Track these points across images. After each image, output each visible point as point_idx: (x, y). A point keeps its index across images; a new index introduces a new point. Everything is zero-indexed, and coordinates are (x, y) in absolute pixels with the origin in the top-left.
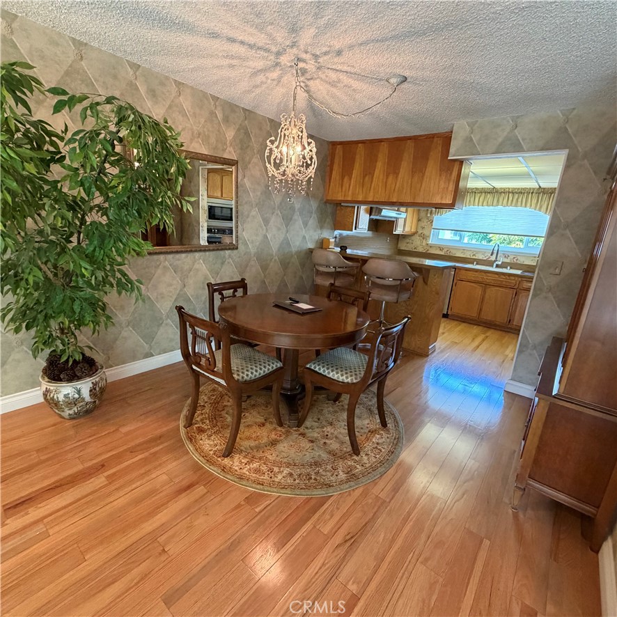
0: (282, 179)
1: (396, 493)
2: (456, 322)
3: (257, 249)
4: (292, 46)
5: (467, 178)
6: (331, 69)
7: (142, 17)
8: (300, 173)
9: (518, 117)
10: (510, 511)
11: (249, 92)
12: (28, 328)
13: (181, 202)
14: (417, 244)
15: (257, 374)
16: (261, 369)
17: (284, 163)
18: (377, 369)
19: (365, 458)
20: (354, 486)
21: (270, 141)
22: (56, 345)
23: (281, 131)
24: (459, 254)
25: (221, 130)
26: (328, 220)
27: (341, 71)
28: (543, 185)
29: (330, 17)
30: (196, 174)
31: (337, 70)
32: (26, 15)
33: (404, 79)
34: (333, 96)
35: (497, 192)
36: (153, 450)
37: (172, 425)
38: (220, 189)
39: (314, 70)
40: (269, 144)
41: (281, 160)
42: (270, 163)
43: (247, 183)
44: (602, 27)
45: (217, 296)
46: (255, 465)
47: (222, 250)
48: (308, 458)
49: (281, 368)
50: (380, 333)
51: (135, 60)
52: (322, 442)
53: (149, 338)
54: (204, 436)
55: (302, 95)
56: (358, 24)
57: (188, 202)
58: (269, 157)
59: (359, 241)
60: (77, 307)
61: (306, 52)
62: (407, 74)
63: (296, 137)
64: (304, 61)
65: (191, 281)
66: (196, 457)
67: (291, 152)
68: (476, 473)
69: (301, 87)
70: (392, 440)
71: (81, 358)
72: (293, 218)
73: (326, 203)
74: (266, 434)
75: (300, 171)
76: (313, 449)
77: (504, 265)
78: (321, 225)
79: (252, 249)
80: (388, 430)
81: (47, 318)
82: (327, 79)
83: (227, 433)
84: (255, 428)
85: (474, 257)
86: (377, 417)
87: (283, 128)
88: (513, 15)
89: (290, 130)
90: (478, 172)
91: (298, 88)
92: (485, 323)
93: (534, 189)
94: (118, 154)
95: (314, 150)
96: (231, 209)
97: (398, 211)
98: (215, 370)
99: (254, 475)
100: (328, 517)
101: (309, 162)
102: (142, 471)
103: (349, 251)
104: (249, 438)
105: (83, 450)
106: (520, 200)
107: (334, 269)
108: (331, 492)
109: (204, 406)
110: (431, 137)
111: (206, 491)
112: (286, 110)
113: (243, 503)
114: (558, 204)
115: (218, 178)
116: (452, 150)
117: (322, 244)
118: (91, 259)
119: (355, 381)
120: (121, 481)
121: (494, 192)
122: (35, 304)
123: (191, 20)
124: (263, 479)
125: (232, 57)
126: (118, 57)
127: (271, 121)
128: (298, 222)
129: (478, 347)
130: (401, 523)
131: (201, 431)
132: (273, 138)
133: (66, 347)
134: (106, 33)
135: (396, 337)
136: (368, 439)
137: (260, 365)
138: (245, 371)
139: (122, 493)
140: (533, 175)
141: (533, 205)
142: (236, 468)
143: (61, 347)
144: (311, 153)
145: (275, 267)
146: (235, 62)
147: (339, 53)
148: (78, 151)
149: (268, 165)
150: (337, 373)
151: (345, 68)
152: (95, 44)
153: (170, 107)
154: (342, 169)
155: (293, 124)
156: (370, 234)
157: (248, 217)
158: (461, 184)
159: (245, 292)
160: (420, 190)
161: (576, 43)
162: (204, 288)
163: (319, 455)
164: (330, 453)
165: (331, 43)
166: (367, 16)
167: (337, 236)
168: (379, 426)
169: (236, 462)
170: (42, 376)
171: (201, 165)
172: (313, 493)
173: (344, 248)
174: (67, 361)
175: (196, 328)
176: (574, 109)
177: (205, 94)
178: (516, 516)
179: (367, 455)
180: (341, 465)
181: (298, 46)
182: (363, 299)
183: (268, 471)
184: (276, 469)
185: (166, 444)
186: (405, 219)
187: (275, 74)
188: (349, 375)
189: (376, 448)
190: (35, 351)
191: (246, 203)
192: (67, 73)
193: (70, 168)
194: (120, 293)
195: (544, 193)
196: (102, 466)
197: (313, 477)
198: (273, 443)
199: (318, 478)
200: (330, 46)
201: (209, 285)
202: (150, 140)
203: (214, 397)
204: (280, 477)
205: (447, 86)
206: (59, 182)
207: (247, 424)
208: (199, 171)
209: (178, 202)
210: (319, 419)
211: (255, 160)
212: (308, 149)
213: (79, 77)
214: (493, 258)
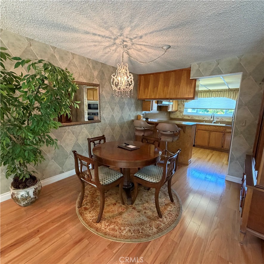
0: (119, 91)
1: (182, 238)
2: (198, 148)
3: (110, 121)
4: (121, 35)
5: (198, 86)
6: (138, 44)
7: (56, 27)
8: (127, 88)
9: (219, 60)
10: (239, 245)
11: (103, 56)
12: (4, 164)
13: (74, 104)
14: (178, 115)
15: (112, 181)
16: (113, 178)
17: (120, 84)
18: (167, 175)
19: (165, 219)
20: (161, 235)
21: (113, 75)
22: (17, 172)
23: (118, 71)
24: (197, 119)
25: (92, 72)
26: (139, 107)
27: (142, 45)
28: (230, 88)
29: (136, 22)
30: (82, 91)
31: (140, 45)
32: (6, 29)
33: (169, 47)
34: (139, 56)
35: (211, 91)
36: (63, 221)
37: (72, 207)
38: (93, 96)
39: (131, 45)
40: (112, 76)
41: (118, 83)
42: (113, 84)
43: (104, 93)
44: (255, 20)
45: (92, 144)
46: (112, 226)
47: (94, 123)
48: (137, 221)
49: (122, 177)
50: (168, 159)
51: (54, 45)
52: (144, 212)
53: (62, 164)
54: (87, 212)
55: (126, 55)
56: (149, 24)
57: (77, 103)
58: (113, 82)
59: (153, 115)
60: (26, 154)
61: (127, 38)
62: (170, 44)
63: (124, 73)
64: (126, 41)
65: (80, 137)
66: (83, 223)
67: (123, 80)
68: (219, 224)
69: (125, 52)
70: (177, 209)
71: (29, 177)
72: (125, 107)
73: (138, 100)
74: (116, 209)
75: (127, 87)
76: (139, 216)
77: (217, 122)
78: (137, 109)
79: (107, 122)
80: (174, 204)
81: (13, 159)
82: (136, 49)
83: (98, 210)
84: (112, 206)
85: (204, 119)
86: (168, 197)
87: (118, 70)
88: (216, 17)
89: (121, 70)
90: (203, 84)
91: (124, 53)
92: (211, 148)
93: (226, 89)
94: (46, 84)
95: (133, 78)
96: (98, 104)
97: (169, 101)
98: (92, 180)
99: (112, 232)
100: (149, 254)
101: (130, 83)
102: (57, 233)
103: (149, 120)
104: (109, 212)
105: (29, 223)
106: (221, 94)
107: (143, 128)
108: (150, 239)
109: (87, 196)
110: (181, 70)
111: (88, 242)
112: (119, 62)
113: (107, 248)
114: (241, 95)
115: (91, 92)
116: (191, 75)
117: (138, 118)
118: (33, 131)
119: (157, 182)
120: (47, 239)
121: (209, 91)
122: (8, 153)
123: (77, 27)
124: (116, 234)
125: (95, 42)
126: (47, 44)
127: (113, 67)
128: (127, 108)
129: (210, 159)
130: (186, 255)
131: (86, 209)
132: (114, 74)
133: (22, 173)
134: (41, 35)
135: (175, 159)
136: (165, 209)
137: (113, 176)
138: (105, 180)
139: (47, 246)
140: (226, 84)
141: (227, 96)
142: (103, 229)
143: (20, 172)
144: (131, 79)
145: (117, 128)
146: (96, 44)
147: (141, 37)
148: (26, 84)
149: (112, 86)
150: (149, 178)
151: (144, 44)
152: (36, 39)
153: (69, 64)
154: (144, 85)
155: (122, 67)
156: (158, 112)
157: (105, 108)
158: (196, 89)
159: (105, 141)
160: (179, 93)
161: (244, 27)
162: (86, 140)
163: (143, 219)
164: (148, 217)
165: (138, 33)
166: (152, 21)
167: (144, 114)
168: (170, 202)
169: (103, 225)
170: (11, 186)
171: (85, 87)
172: (141, 241)
173: (147, 119)
174: (22, 179)
175: (82, 161)
176: (243, 55)
177: (84, 58)
178: (242, 247)
179: (166, 217)
180: (154, 224)
181: (123, 35)
182: (158, 141)
183: (119, 229)
184: (122, 228)
185: (69, 218)
186: (172, 105)
187: (114, 48)
188: (154, 179)
189: (170, 213)
190: (7, 175)
191: (104, 102)
192: (24, 52)
193: (23, 92)
194: (47, 145)
195: (231, 91)
196: (38, 231)
197: (141, 231)
198: (121, 214)
199: (143, 232)
200: (137, 35)
201: (88, 139)
202: (59, 77)
203: (92, 191)
204: (124, 232)
205: (188, 49)
206: (17, 98)
207: (107, 204)
208: (83, 90)
209: (72, 104)
210: (141, 200)
211: (107, 84)
212: (130, 78)
213: (30, 53)
214: (212, 119)
